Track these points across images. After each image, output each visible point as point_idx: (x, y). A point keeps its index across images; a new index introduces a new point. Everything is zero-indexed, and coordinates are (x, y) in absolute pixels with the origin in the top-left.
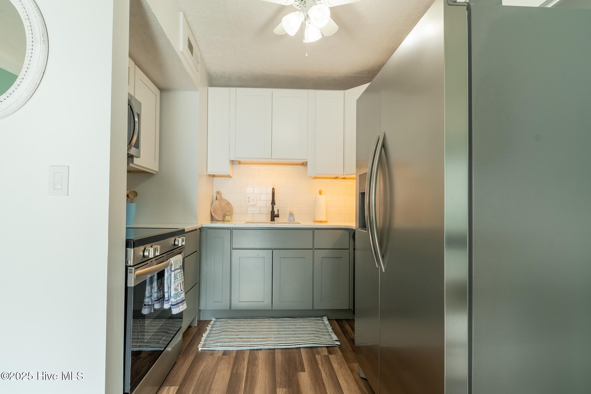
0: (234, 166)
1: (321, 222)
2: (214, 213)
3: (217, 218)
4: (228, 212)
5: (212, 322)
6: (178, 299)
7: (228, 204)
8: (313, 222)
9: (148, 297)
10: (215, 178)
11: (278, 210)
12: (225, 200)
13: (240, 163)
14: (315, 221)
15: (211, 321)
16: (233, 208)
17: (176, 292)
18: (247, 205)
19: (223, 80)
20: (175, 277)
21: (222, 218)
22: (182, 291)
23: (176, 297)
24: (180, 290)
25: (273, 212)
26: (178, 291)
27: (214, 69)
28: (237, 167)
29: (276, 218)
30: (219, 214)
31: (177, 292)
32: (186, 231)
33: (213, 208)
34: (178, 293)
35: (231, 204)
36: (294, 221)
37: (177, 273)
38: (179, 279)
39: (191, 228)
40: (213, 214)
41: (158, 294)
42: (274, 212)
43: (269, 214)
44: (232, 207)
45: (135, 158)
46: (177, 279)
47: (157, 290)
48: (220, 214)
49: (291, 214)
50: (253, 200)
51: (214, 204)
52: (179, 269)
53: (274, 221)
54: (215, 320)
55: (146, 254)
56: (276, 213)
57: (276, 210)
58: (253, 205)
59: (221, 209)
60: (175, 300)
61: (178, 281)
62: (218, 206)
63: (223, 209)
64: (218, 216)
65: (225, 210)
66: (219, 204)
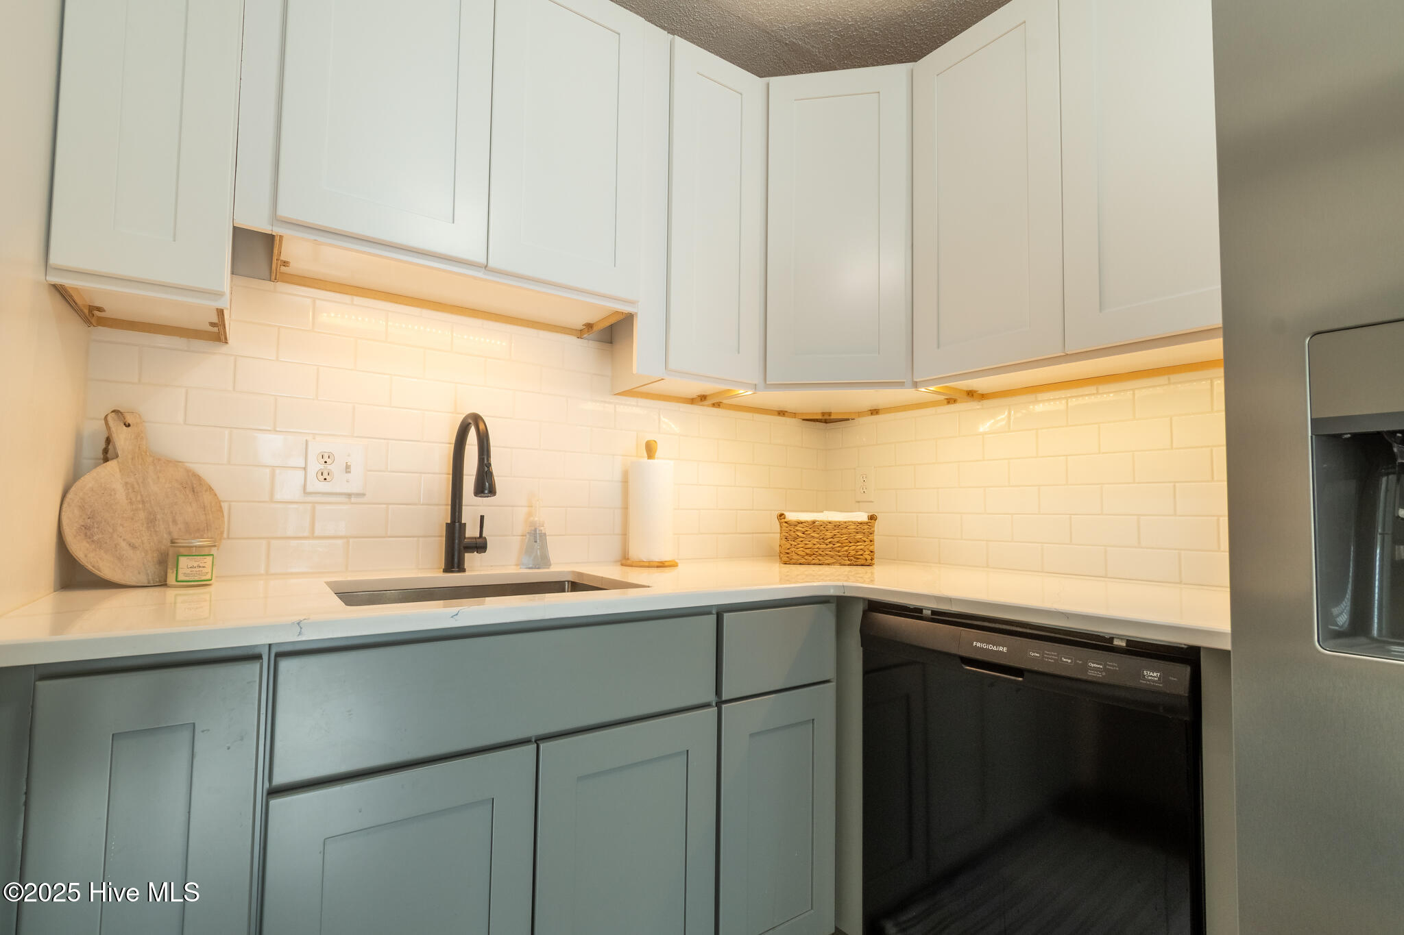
2: (86, 539)
3: (107, 570)
4: (191, 534)
7: (194, 485)
11: (482, 518)
12: (176, 463)
16: (225, 506)
18: (310, 493)
21: (153, 569)
25: (454, 528)
29: (468, 557)
30: (123, 544)
33: (80, 509)
35: (210, 489)
40: (77, 548)
42: (461, 528)
43: (439, 536)
44: (218, 502)
48: (133, 547)
49: (537, 537)
50: (348, 469)
53: (463, 570)
56: (471, 532)
57: (469, 520)
58: (349, 495)
59: (141, 515)
62: (121, 495)
63: (159, 517)
64: (120, 559)
65: (175, 522)
66: (126, 483)
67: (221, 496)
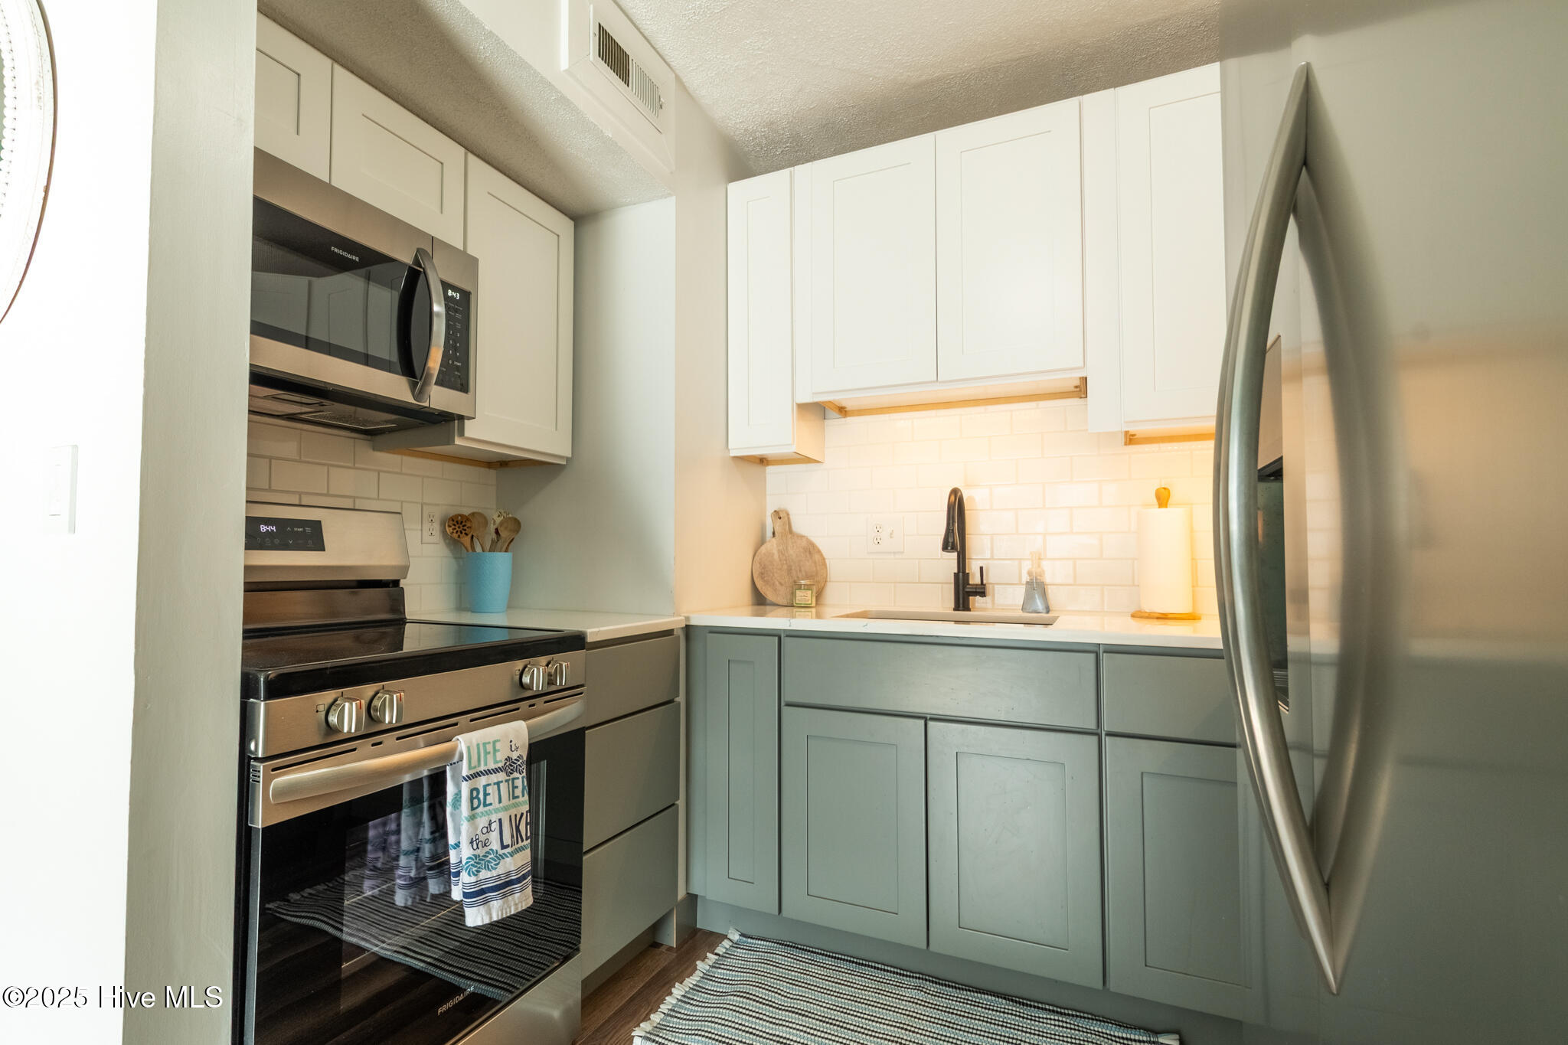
0: (826, 422)
1: (1163, 617)
2: (762, 578)
3: (772, 598)
4: (807, 577)
5: (726, 943)
6: (484, 874)
7: (811, 549)
8: (1130, 619)
9: (407, 853)
10: (770, 469)
11: (982, 568)
12: (802, 537)
13: (843, 411)
14: (1139, 615)
15: (725, 937)
16: (827, 561)
17: (476, 853)
18: (871, 552)
19: (780, 150)
20: (472, 799)
21: (789, 597)
22: (503, 847)
23: (474, 869)
24: (495, 845)
25: (961, 577)
26: (486, 849)
27: (738, 121)
28: (836, 425)
29: (974, 600)
30: (777, 583)
31: (481, 852)
32: (589, 639)
33: (760, 563)
34: (485, 856)
35: (819, 552)
36: (1048, 611)
37: (485, 787)
38: (496, 805)
39: (637, 627)
40: (759, 584)
41: (436, 849)
42: (966, 576)
43: (950, 583)
44: (824, 559)
45: (466, 421)
46: (485, 805)
47: (432, 833)
48: (781, 584)
49: (1036, 587)
50: (892, 535)
51: (763, 549)
52: (496, 771)
53: (969, 610)
54: (736, 937)
55: (333, 719)
56: (975, 579)
57: (973, 568)
58: (894, 553)
59: (785, 567)
60: (473, 879)
61: (488, 813)
62: (776, 556)
63: (793, 568)
64: (775, 590)
65: (800, 571)
66: (779, 550)
67: (825, 557)
